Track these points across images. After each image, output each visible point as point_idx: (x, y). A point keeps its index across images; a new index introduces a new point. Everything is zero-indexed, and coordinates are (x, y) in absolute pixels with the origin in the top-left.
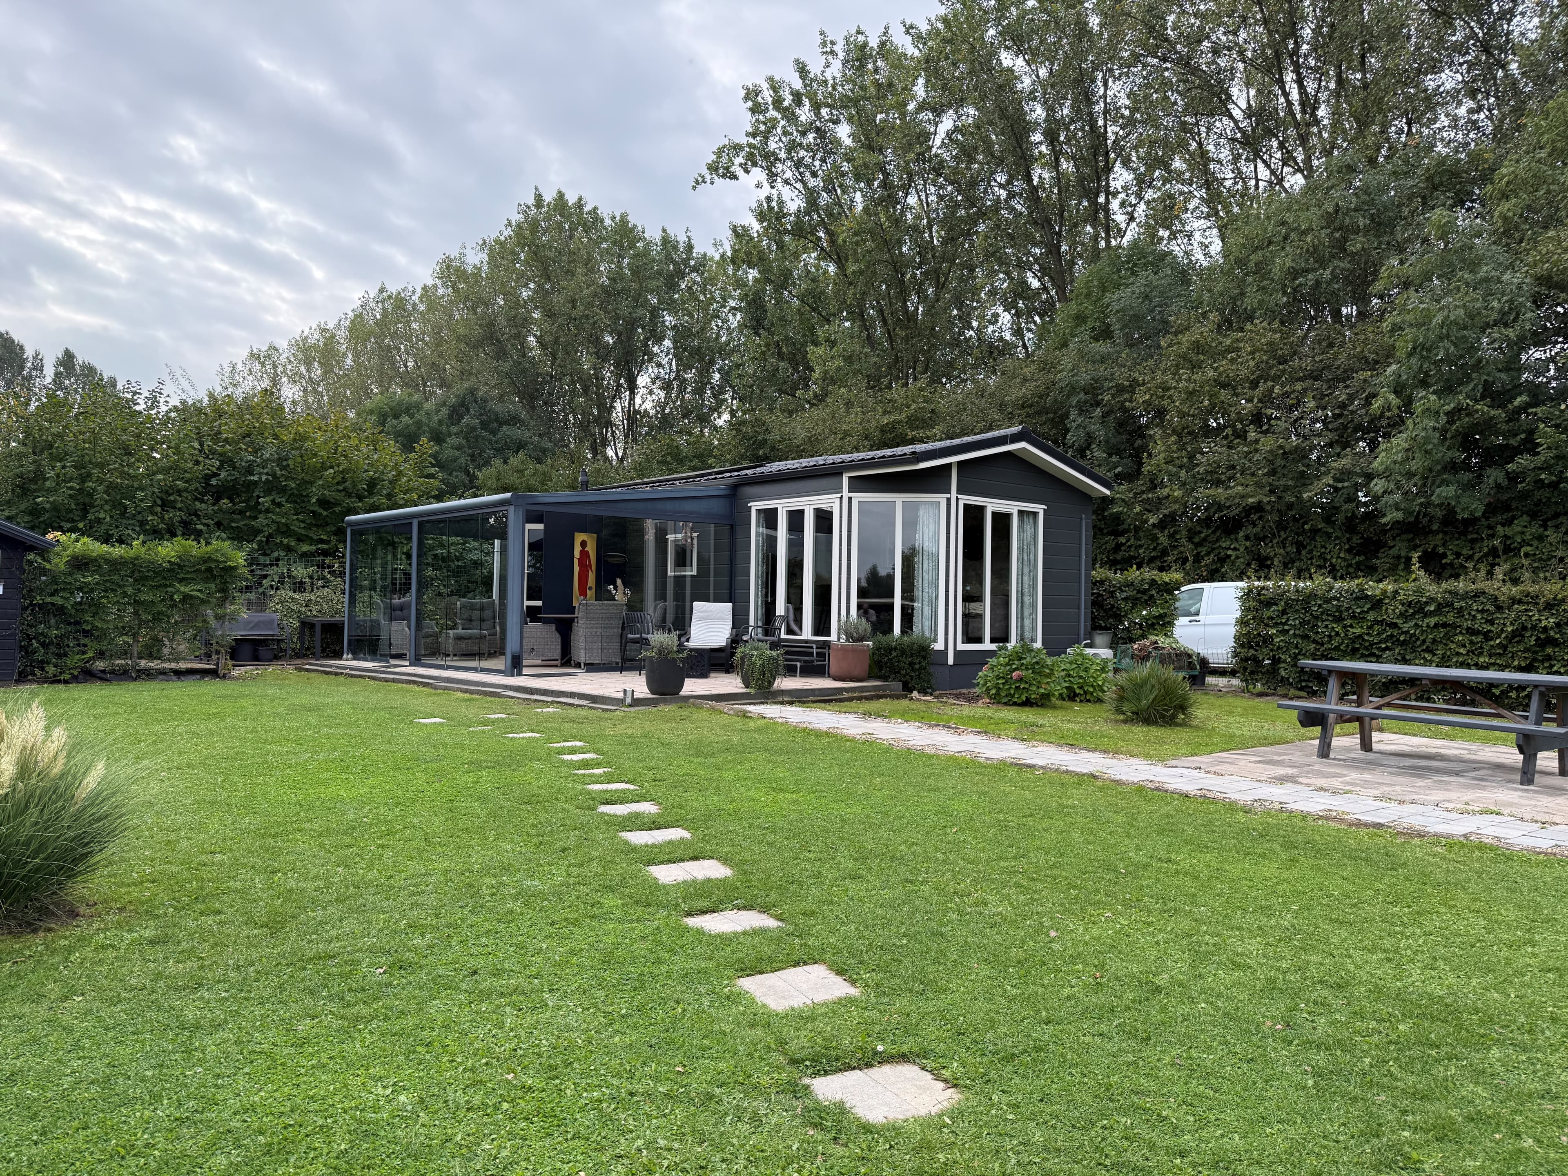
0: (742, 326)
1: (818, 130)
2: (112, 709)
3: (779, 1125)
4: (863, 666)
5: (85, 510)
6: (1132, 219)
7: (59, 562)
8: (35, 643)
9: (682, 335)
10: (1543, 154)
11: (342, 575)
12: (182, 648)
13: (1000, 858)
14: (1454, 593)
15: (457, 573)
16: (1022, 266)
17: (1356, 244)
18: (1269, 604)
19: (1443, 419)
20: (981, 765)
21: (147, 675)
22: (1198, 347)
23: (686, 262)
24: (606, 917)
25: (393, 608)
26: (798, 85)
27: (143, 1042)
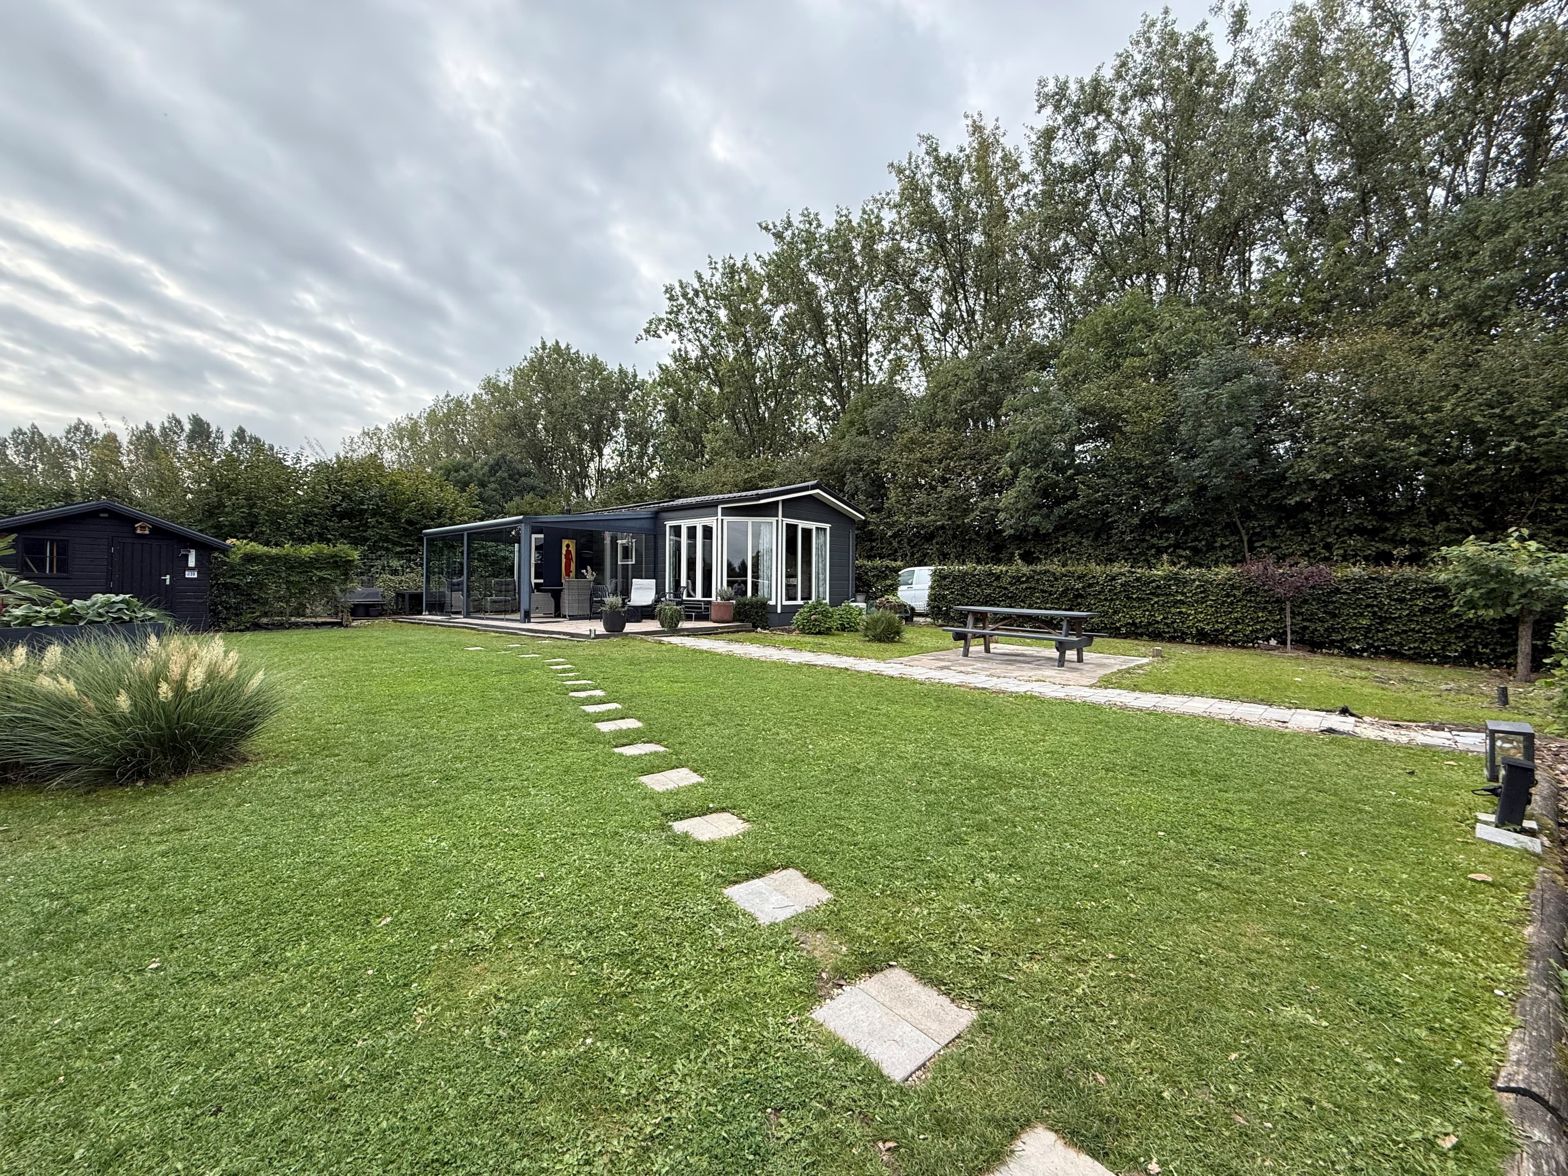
0: (665, 421)
1: (708, 312)
2: (272, 646)
3: (652, 844)
4: (729, 615)
5: (253, 525)
6: (881, 369)
7: (235, 558)
8: (220, 608)
9: (630, 425)
10: (1083, 344)
11: (422, 565)
12: (318, 609)
13: (790, 712)
14: (1034, 571)
15: (492, 564)
16: (822, 393)
17: (992, 387)
18: (944, 578)
19: (1034, 481)
20: (789, 666)
21: (297, 626)
22: (912, 441)
23: (633, 384)
24: (569, 749)
25: (453, 584)
26: (697, 285)
27: (288, 825)
